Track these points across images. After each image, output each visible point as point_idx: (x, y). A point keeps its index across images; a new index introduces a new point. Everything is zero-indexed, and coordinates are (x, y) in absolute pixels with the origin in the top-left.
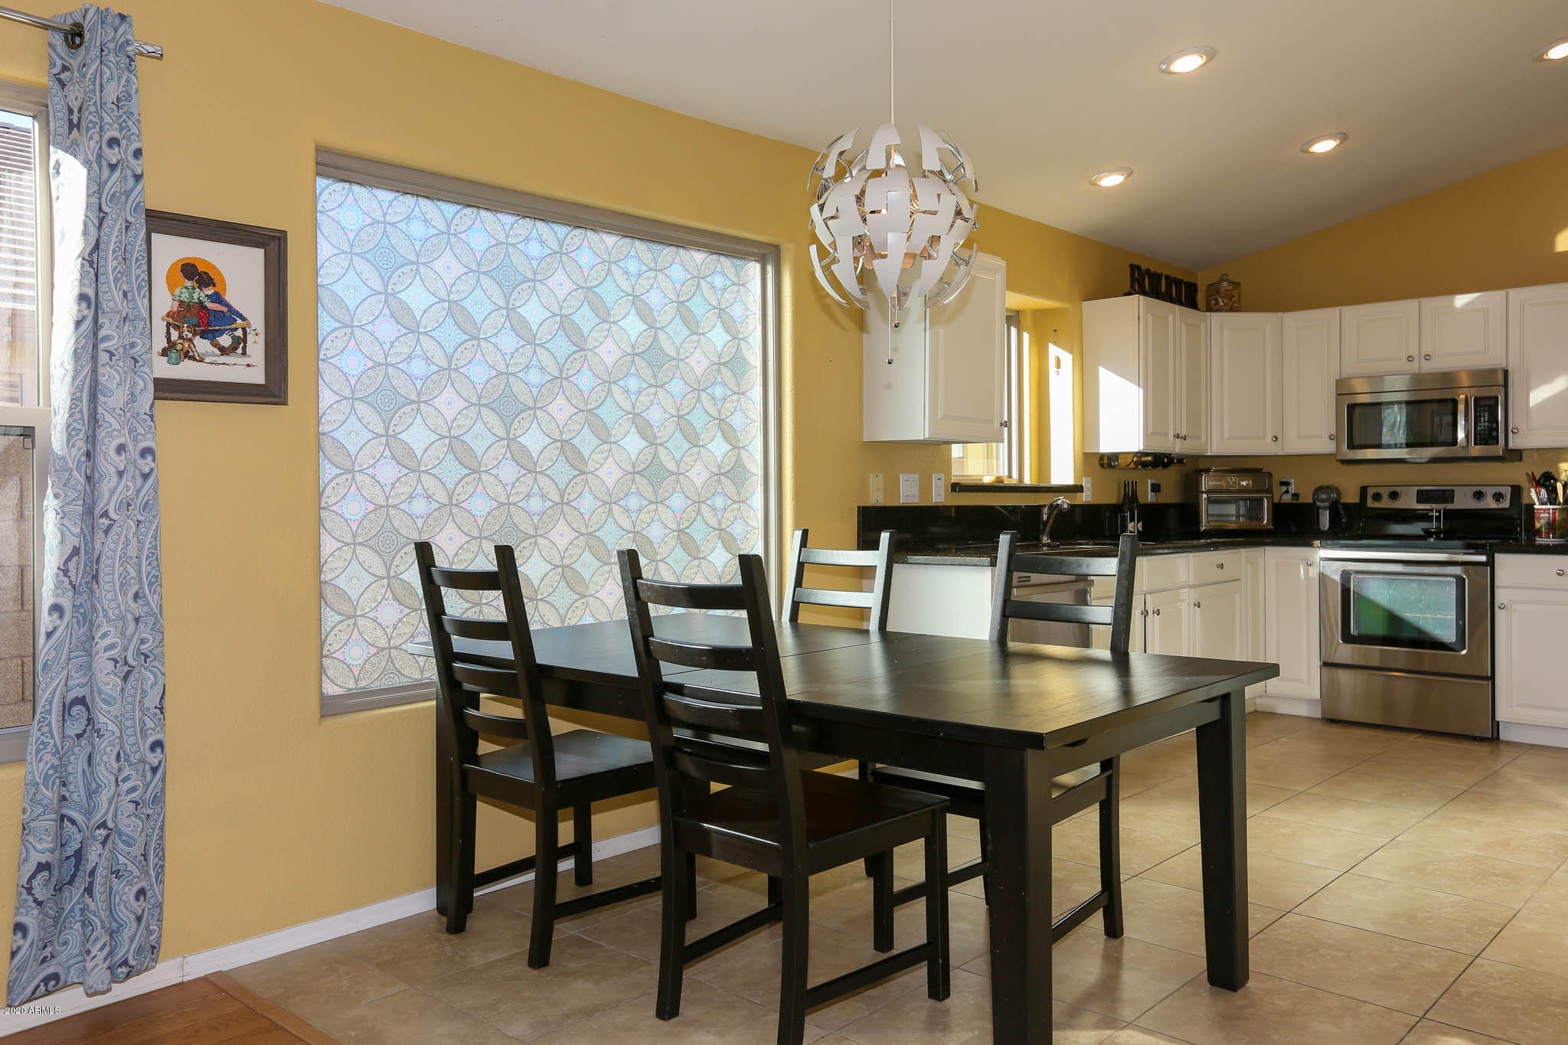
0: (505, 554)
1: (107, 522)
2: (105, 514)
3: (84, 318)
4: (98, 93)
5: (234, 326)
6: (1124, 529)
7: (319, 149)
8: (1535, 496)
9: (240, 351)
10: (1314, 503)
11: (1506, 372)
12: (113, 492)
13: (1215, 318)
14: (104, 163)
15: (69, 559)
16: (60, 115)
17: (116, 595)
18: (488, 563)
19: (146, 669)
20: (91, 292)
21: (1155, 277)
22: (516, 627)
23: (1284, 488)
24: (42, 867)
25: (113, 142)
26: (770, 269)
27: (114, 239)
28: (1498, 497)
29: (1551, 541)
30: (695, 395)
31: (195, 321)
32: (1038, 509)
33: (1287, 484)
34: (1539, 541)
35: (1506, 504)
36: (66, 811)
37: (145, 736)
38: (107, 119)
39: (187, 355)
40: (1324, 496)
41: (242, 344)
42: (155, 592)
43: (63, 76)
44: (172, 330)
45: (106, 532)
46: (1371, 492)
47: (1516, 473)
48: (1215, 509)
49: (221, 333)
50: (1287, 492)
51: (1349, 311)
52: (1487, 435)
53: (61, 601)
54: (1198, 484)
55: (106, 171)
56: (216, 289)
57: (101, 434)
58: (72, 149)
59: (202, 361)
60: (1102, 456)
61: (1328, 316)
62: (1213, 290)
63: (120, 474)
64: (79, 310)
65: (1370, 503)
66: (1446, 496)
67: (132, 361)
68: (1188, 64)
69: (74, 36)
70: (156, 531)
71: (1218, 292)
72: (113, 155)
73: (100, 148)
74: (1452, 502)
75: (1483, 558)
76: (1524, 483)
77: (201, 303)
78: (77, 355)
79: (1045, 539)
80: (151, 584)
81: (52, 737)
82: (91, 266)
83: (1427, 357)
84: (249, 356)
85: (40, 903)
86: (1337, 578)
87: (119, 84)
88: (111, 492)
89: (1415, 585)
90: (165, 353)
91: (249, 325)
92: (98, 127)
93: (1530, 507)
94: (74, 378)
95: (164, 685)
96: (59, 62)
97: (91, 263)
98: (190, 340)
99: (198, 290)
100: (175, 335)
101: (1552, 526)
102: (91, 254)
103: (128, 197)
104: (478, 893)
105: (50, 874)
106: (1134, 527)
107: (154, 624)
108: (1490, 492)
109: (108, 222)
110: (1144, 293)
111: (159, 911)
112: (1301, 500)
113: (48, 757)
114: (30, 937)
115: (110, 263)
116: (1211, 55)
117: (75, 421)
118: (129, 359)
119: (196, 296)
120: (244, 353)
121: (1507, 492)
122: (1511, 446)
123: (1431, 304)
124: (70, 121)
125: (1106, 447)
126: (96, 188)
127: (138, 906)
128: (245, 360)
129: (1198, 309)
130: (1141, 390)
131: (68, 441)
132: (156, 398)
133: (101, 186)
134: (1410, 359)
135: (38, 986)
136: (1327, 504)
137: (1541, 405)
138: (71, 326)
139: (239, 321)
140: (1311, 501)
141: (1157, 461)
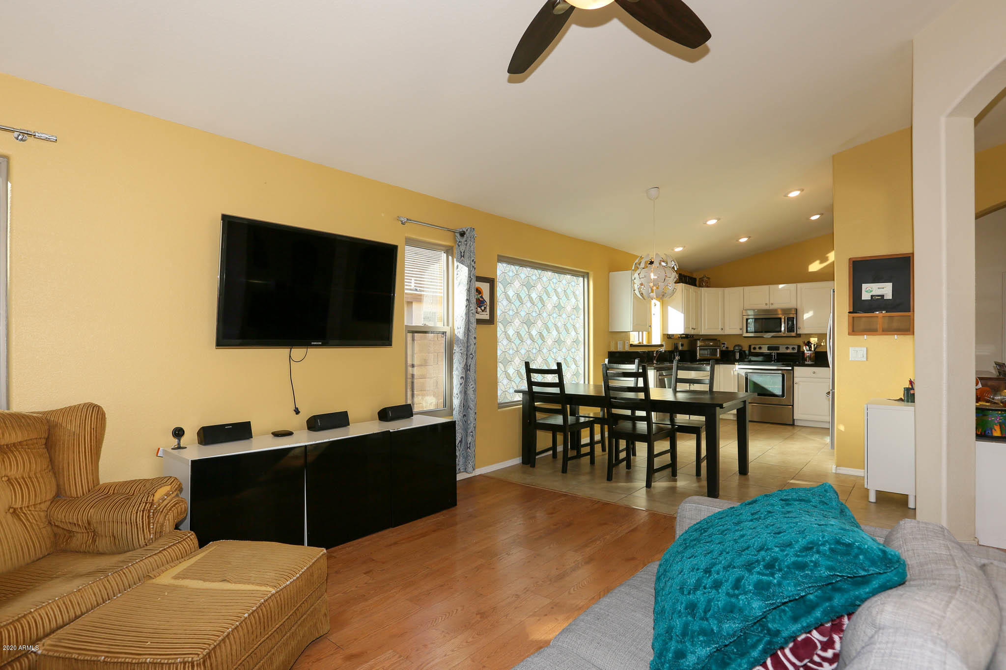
0: (559, 365)
2: (472, 354)
4: (469, 249)
5: (484, 304)
6: (674, 358)
7: (498, 255)
8: (805, 349)
9: (486, 311)
10: (734, 350)
11: (797, 310)
13: (703, 290)
14: (471, 266)
16: (458, 253)
18: (555, 367)
21: (685, 277)
22: (560, 384)
23: (723, 345)
26: (586, 280)
28: (793, 349)
29: (810, 363)
30: (568, 318)
32: (653, 352)
33: (724, 344)
34: (806, 363)
35: (796, 351)
38: (472, 255)
39: (478, 312)
40: (737, 348)
41: (486, 309)
43: (459, 244)
46: (752, 347)
47: (799, 341)
48: (702, 352)
49: (483, 306)
50: (724, 346)
51: (747, 289)
52: (790, 329)
54: (696, 344)
56: (483, 294)
57: (471, 334)
58: (462, 262)
60: (668, 334)
61: (739, 290)
62: (701, 280)
64: (466, 303)
65: (752, 351)
66: (777, 348)
68: (712, 222)
69: (462, 234)
71: (703, 280)
73: (470, 262)
74: (779, 350)
75: (790, 368)
76: (801, 344)
77: (479, 298)
79: (655, 362)
83: (772, 304)
86: (744, 375)
88: (473, 348)
89: (768, 376)
91: (487, 304)
92: (470, 257)
93: (803, 352)
96: (457, 240)
97: (469, 291)
99: (478, 295)
101: (810, 357)
102: (469, 289)
103: (474, 273)
104: (537, 457)
106: (677, 358)
108: (791, 347)
110: (683, 283)
112: (729, 349)
116: (719, 219)
121: (796, 347)
122: (798, 333)
123: (772, 287)
124: (460, 255)
125: (670, 332)
128: (486, 313)
129: (696, 286)
130: (683, 315)
132: (476, 324)
134: (766, 304)
136: (738, 351)
137: (807, 319)
138: (465, 307)
140: (733, 349)
141: (687, 336)
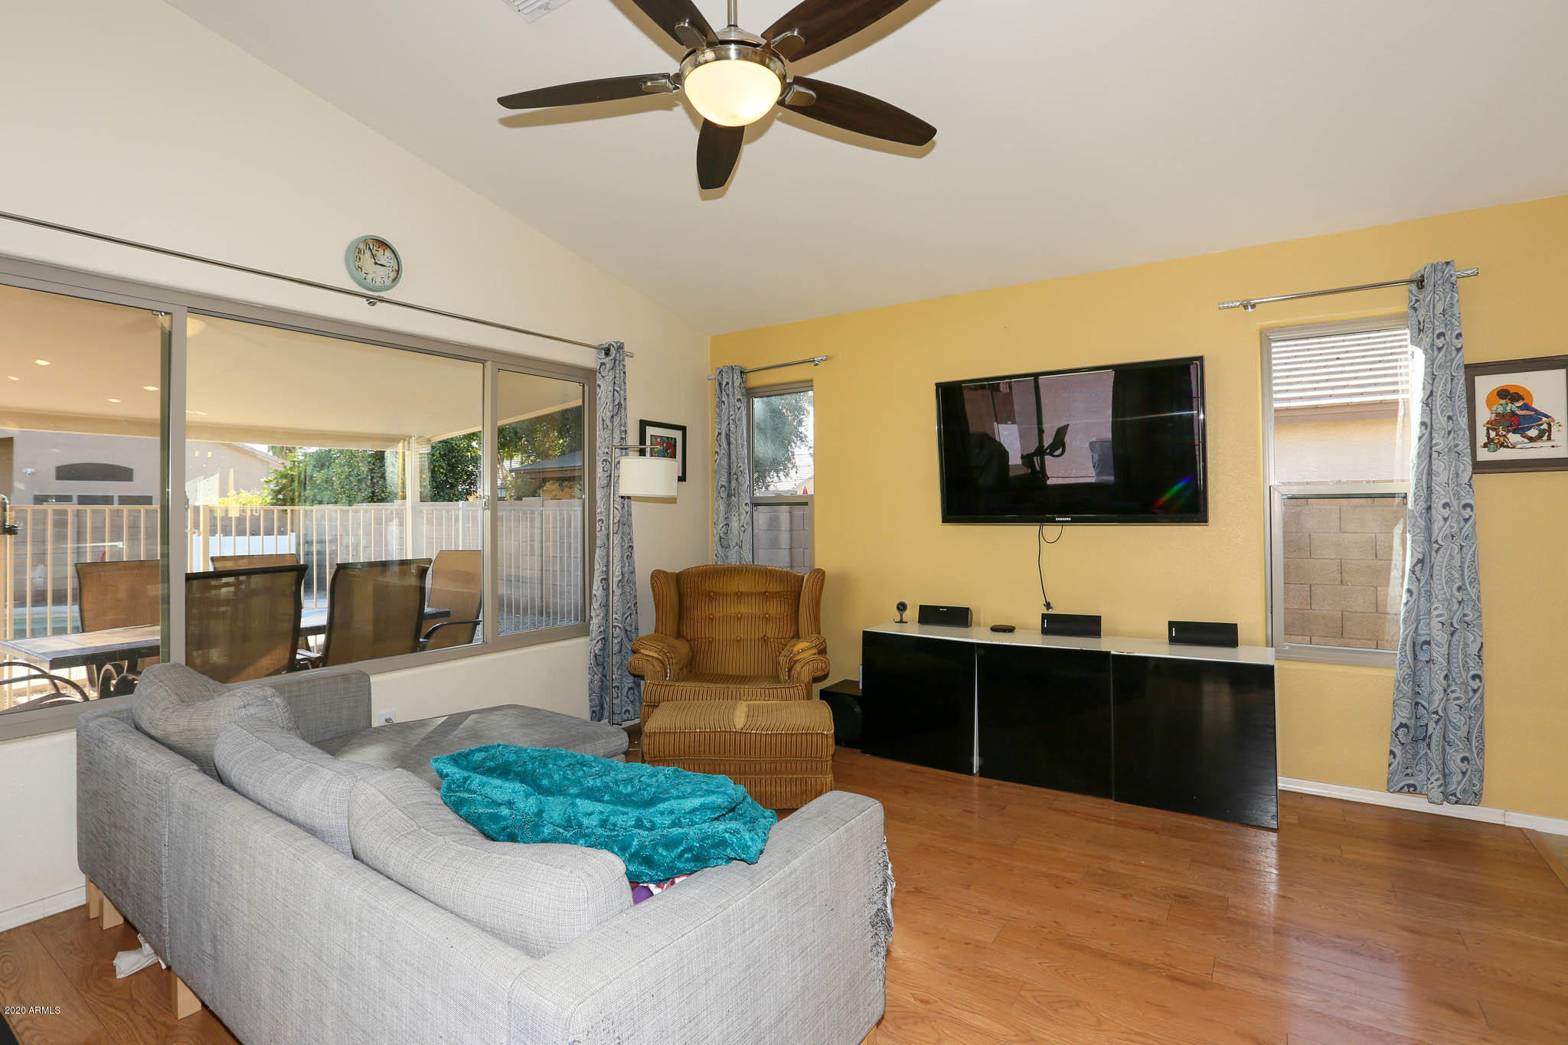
1: (1437, 546)
3: (1423, 435)
4: (1431, 312)
5: (1539, 423)
9: (1545, 438)
12: (1440, 530)
14: (1435, 348)
15: (1416, 565)
16: (1414, 326)
17: (1443, 587)
19: (1468, 631)
20: (1427, 420)
24: (1402, 725)
25: (1442, 334)
27: (1440, 389)
31: (1508, 424)
36: (1419, 701)
37: (1468, 670)
38: (1437, 323)
39: (1502, 445)
41: (1547, 434)
42: (1474, 587)
43: (1416, 305)
44: (1490, 431)
45: (1437, 552)
49: (1529, 429)
53: (1411, 587)
55: (1436, 352)
56: (1525, 401)
57: (1434, 497)
58: (1418, 344)
59: (1514, 447)
63: (1446, 519)
64: (1421, 431)
67: (1457, 454)
69: (1420, 283)
70: (1475, 551)
72: (1439, 343)
73: (1433, 340)
77: (1512, 412)
78: (1419, 455)
80: (1471, 583)
81: (1407, 658)
82: (1427, 406)
84: (1554, 441)
85: (1403, 744)
87: (1445, 301)
88: (1440, 529)
90: (1485, 445)
91: (1553, 421)
92: (1432, 329)
94: (1418, 468)
95: (1482, 644)
96: (1414, 299)
97: (1427, 405)
98: (1505, 436)
99: (1510, 405)
100: (1493, 434)
102: (1427, 399)
103: (1452, 363)
105: (1408, 731)
107: (1474, 606)
109: (1437, 380)
111: (1480, 774)
113: (1405, 669)
114: (1398, 759)
115: (1438, 401)
117: (1419, 491)
118: (1454, 453)
119: (1508, 408)
120: (1549, 439)
124: (1419, 328)
126: (1431, 362)
127: (1464, 766)
128: (1550, 443)
131: (1415, 501)
132: (1473, 473)
133: (1433, 361)
135: (1403, 787)
138: (1417, 439)
139: (1544, 419)
